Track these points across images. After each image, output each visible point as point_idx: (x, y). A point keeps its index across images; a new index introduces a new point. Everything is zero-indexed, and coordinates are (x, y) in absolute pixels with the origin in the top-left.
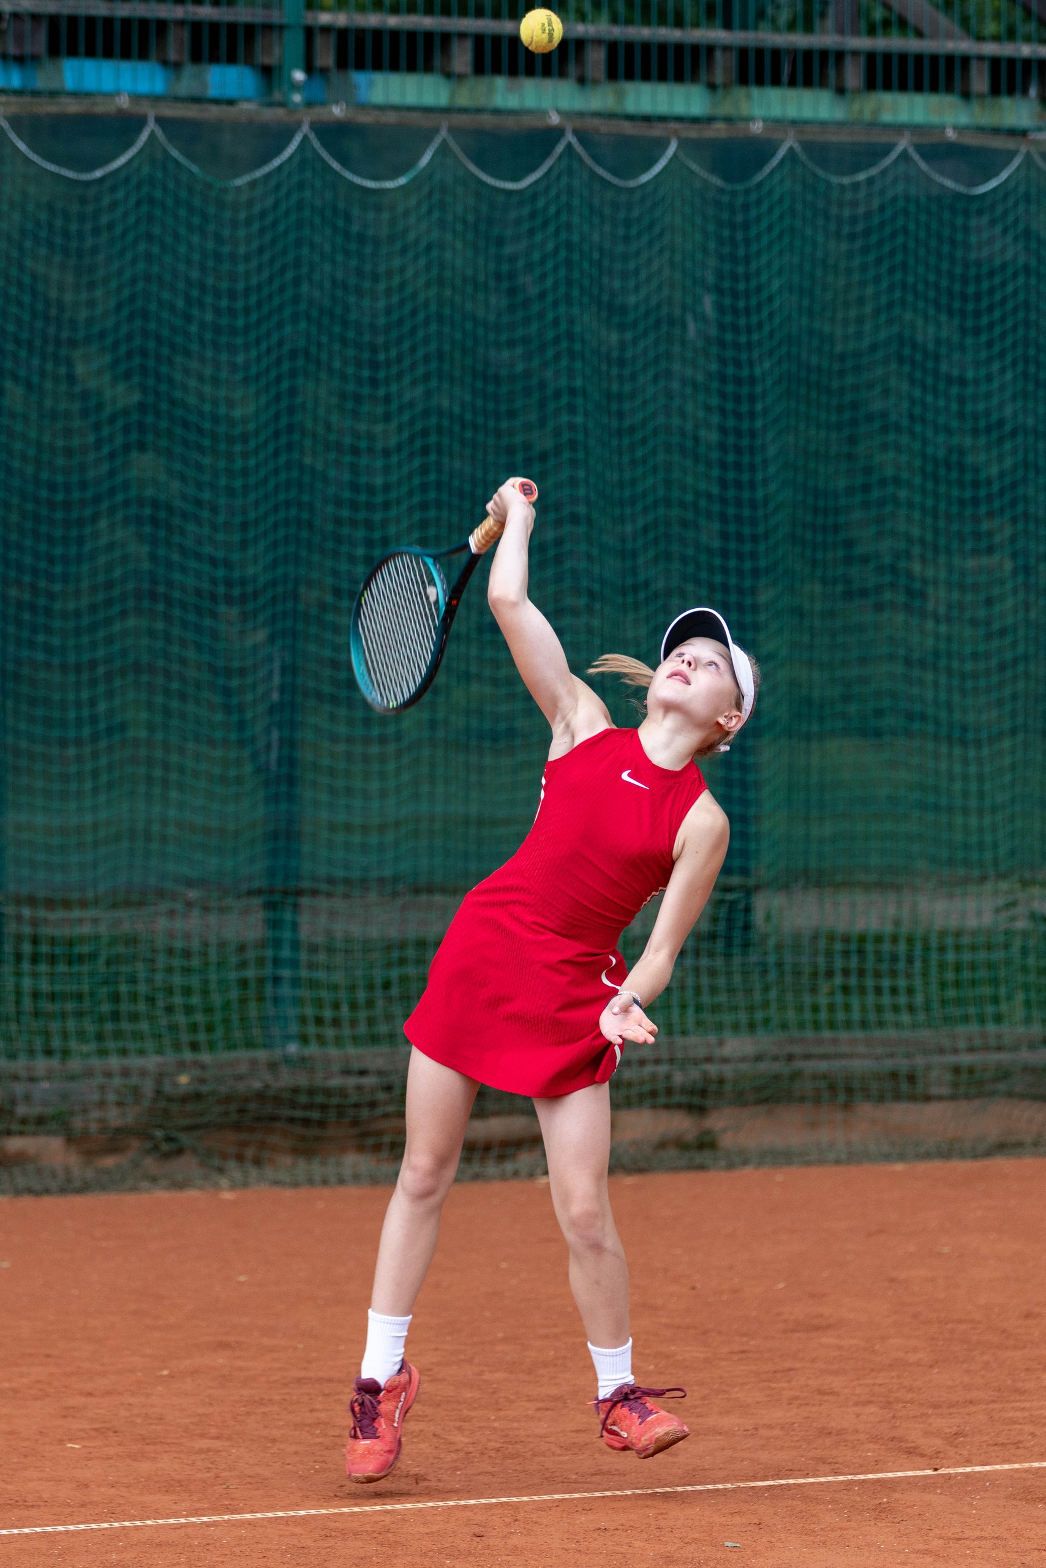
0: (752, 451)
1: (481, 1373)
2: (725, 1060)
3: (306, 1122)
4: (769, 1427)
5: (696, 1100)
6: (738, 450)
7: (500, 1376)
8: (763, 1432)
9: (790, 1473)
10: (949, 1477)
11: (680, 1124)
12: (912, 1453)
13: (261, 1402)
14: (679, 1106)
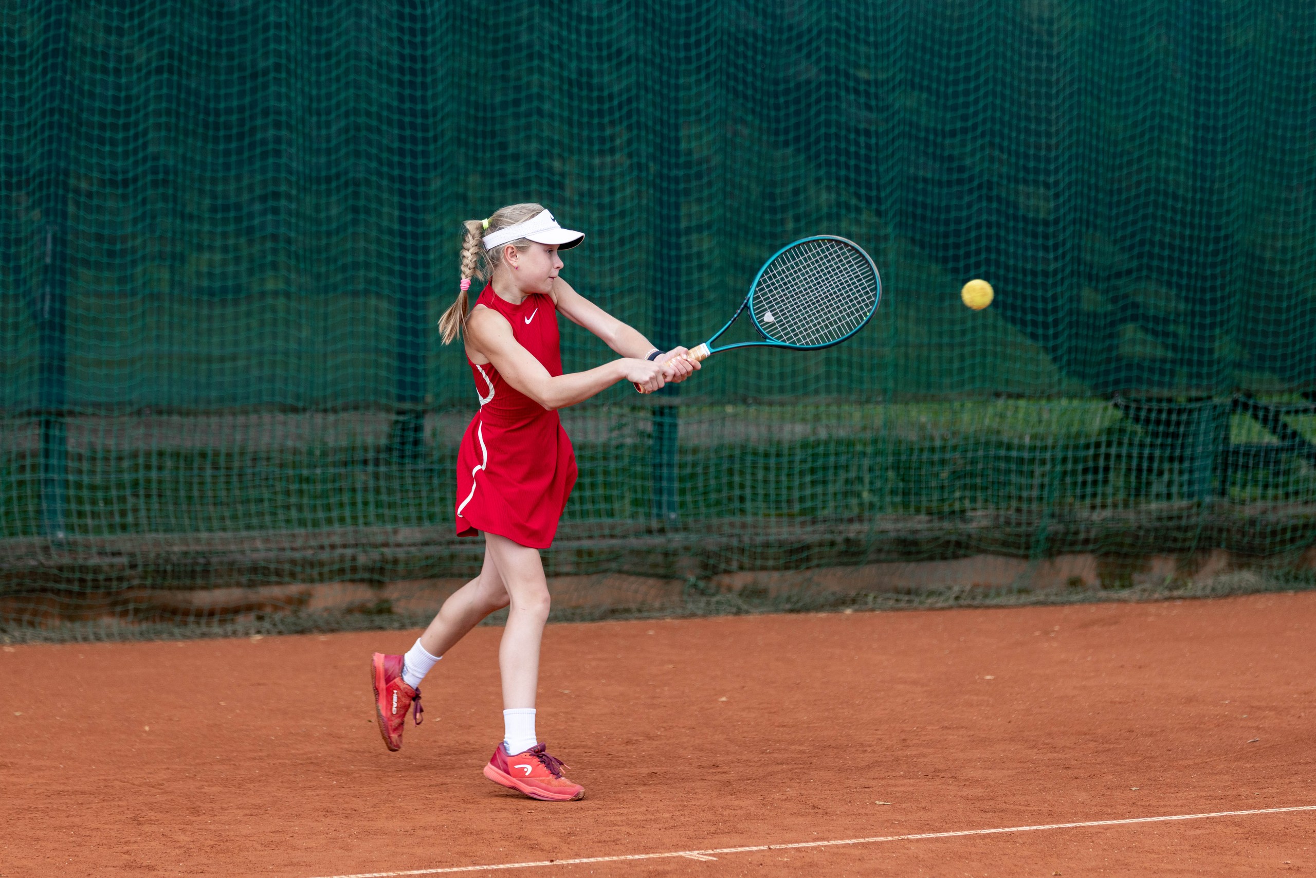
0: (424, 72)
1: (202, 787)
2: (398, 545)
3: (69, 593)
4: (425, 828)
5: (376, 577)
6: (413, 72)
7: (215, 789)
8: (419, 832)
9: (440, 864)
10: (563, 866)
11: (364, 594)
12: (534, 848)
13: (29, 810)
14: (362, 581)
